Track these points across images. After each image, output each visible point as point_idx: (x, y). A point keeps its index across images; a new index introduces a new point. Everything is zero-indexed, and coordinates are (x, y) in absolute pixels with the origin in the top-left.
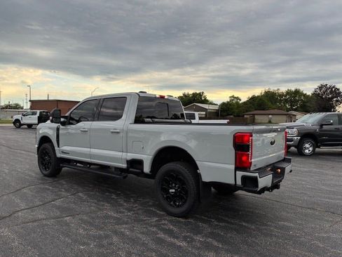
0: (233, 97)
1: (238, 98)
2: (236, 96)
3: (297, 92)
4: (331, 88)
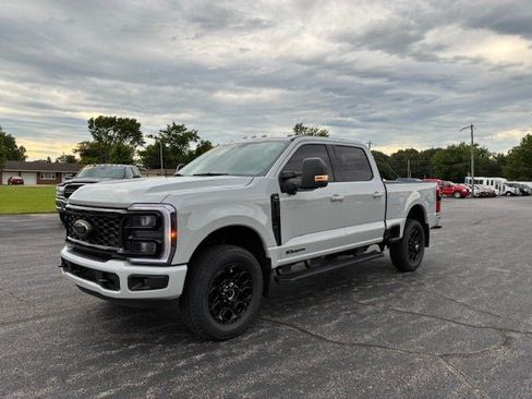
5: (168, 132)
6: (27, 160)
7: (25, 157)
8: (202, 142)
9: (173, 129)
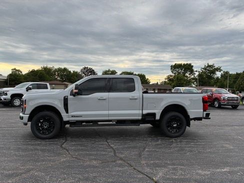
0: (15, 69)
1: (19, 71)
2: (17, 69)
3: (65, 69)
4: (90, 69)
5: (205, 69)
6: (151, 83)
7: (150, 82)
8: (224, 72)
9: (207, 67)
